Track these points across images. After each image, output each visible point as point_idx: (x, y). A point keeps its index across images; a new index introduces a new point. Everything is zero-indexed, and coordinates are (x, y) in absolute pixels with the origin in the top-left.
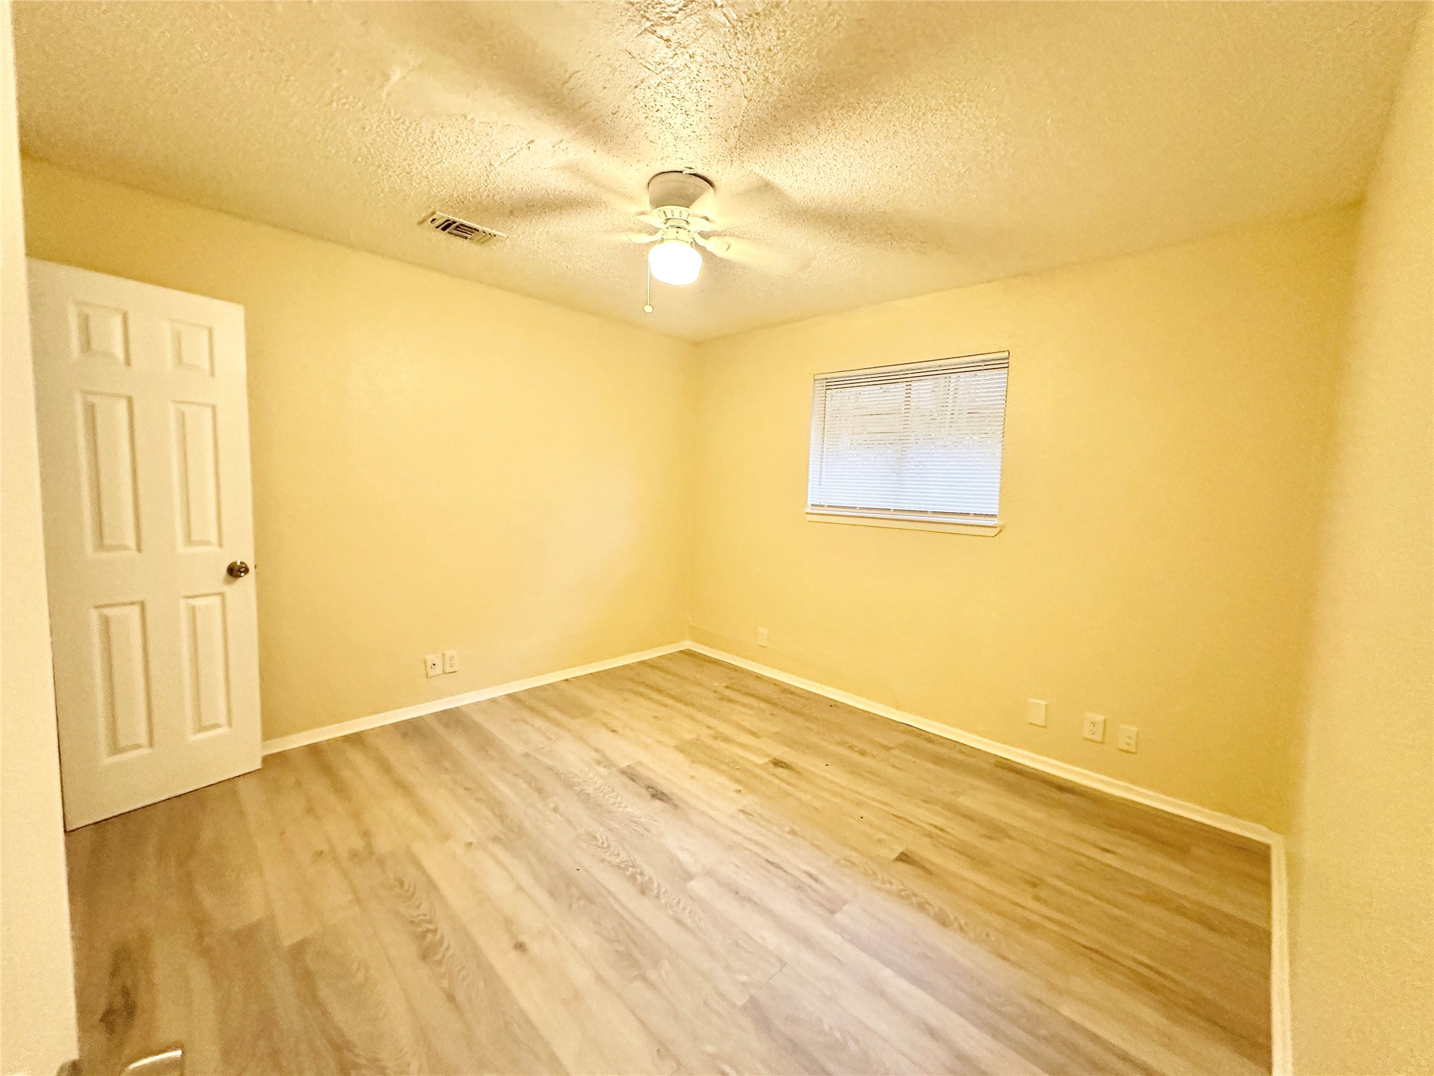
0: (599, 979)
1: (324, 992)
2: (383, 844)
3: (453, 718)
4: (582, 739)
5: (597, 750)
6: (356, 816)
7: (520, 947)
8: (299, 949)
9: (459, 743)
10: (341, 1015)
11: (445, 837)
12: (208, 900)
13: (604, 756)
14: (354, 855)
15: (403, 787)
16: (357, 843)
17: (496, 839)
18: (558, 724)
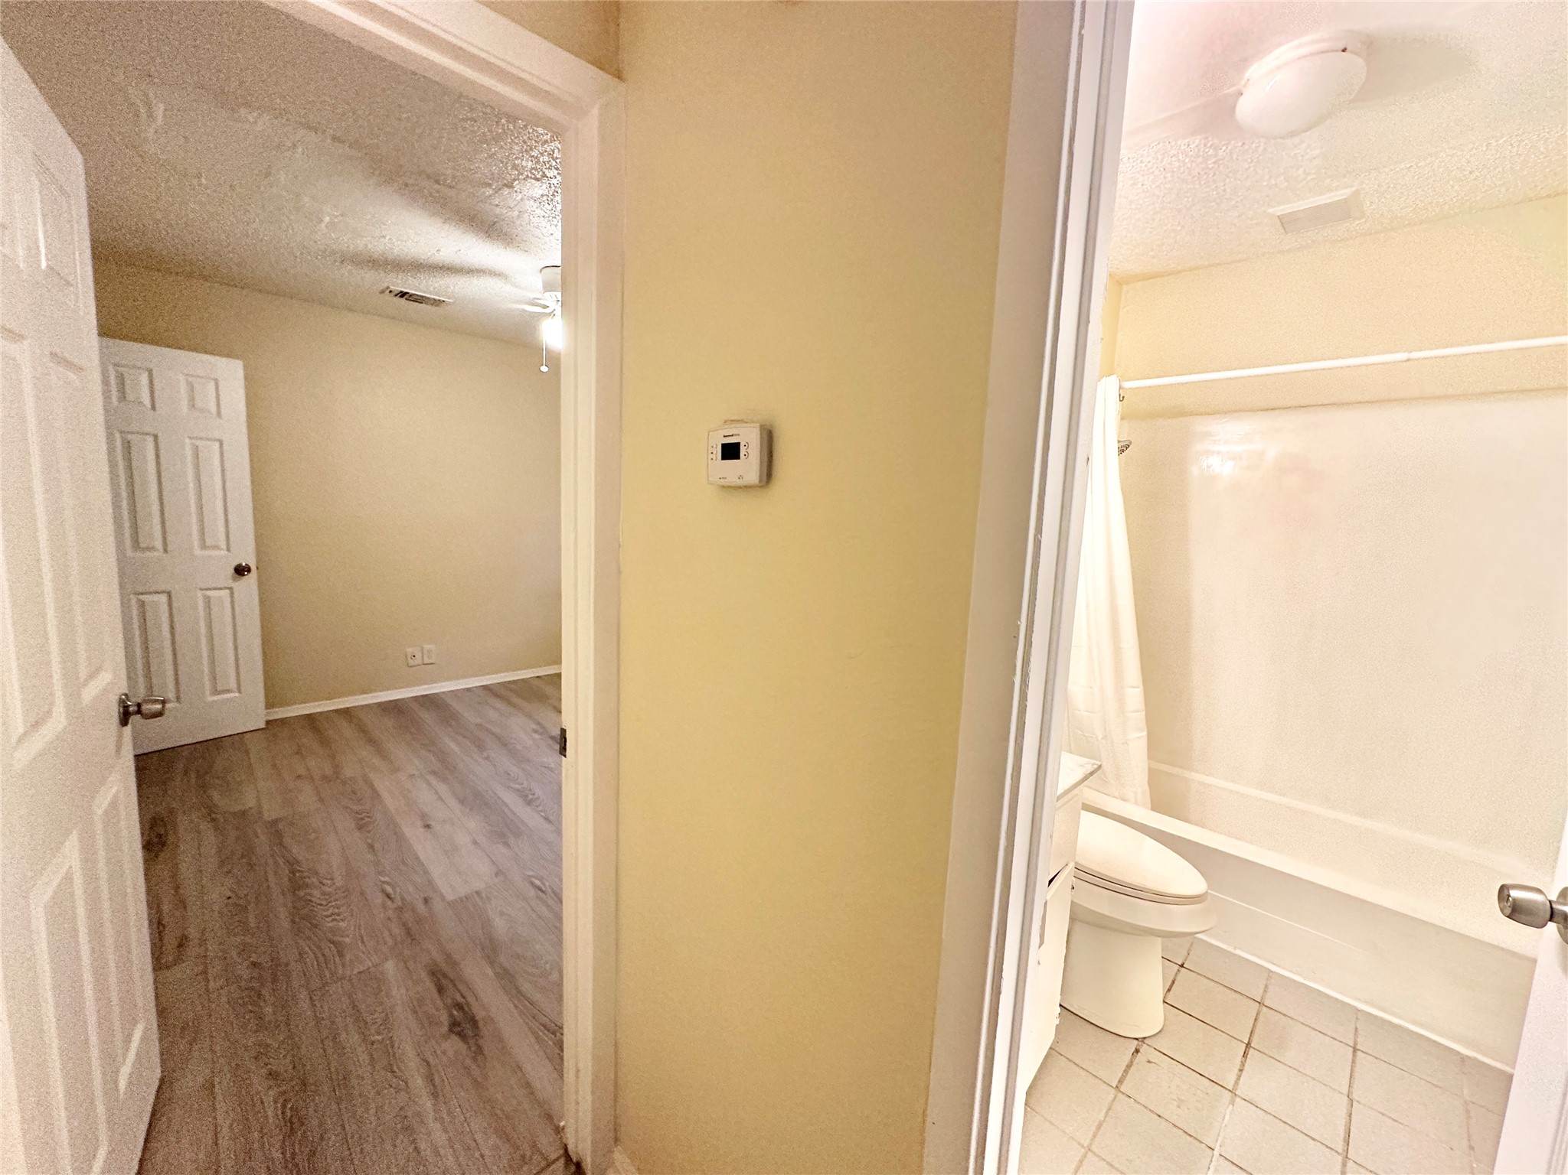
0: (475, 842)
1: (287, 840)
2: (348, 772)
3: (430, 702)
4: (530, 716)
5: (539, 723)
6: (333, 757)
7: (428, 826)
8: (275, 822)
9: (427, 717)
10: (296, 851)
11: (396, 770)
12: (216, 796)
13: (543, 727)
14: (324, 778)
15: (372, 741)
16: (328, 770)
17: (434, 773)
18: (515, 706)
